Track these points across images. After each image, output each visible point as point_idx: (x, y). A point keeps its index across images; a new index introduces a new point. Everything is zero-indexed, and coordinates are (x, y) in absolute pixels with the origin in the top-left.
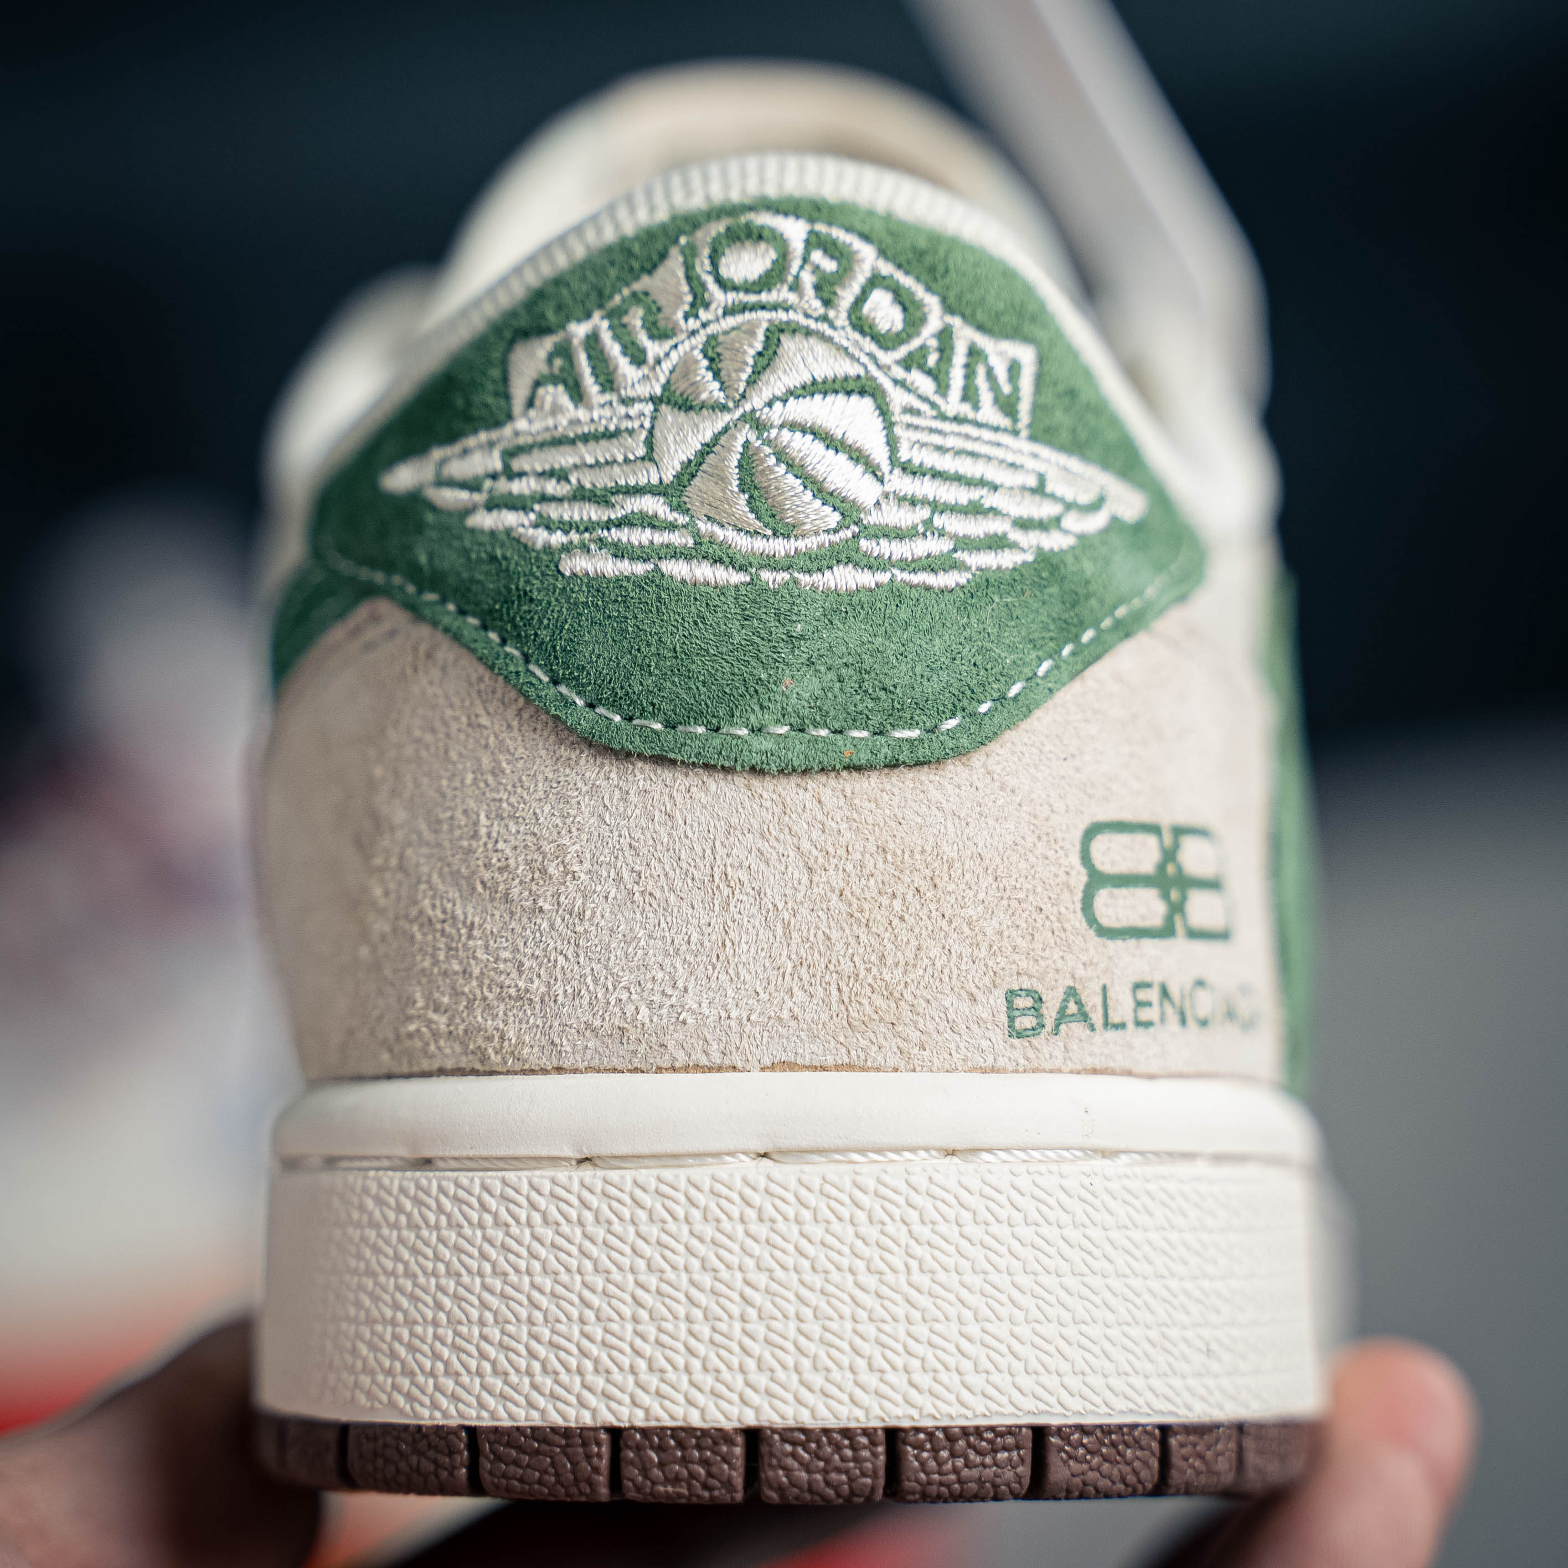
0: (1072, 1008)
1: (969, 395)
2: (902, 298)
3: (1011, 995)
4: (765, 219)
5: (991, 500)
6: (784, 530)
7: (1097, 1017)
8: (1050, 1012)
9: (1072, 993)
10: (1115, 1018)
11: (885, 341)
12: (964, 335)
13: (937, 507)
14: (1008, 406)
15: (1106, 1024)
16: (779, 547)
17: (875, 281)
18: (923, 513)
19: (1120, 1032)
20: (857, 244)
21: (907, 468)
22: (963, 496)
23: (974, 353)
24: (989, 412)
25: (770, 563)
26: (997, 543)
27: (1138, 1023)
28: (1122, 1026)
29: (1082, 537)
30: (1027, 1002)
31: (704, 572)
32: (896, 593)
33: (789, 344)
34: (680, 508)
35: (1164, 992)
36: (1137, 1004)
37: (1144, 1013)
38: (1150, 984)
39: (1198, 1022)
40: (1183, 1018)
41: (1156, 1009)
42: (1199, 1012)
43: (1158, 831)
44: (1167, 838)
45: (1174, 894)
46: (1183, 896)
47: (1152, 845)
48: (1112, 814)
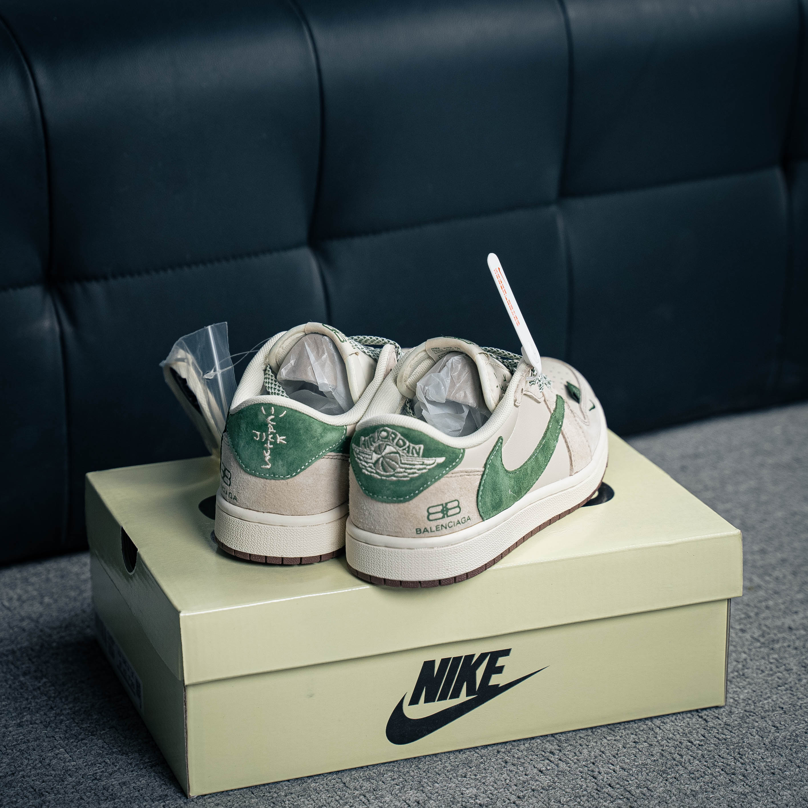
0: (425, 530)
1: (413, 453)
2: (403, 441)
3: (416, 529)
4: (387, 428)
5: (414, 467)
6: (386, 472)
7: (429, 530)
8: (422, 531)
9: (425, 528)
10: (433, 530)
11: (400, 447)
12: (412, 445)
13: (406, 469)
14: (418, 453)
15: (431, 531)
16: (385, 473)
17: (400, 439)
18: (404, 470)
19: (433, 533)
20: (397, 433)
21: (403, 464)
22: (410, 467)
23: (414, 448)
24: (416, 455)
25: (383, 476)
26: (413, 473)
27: (437, 530)
28: (434, 531)
29: (429, 469)
30: (419, 530)
31: (375, 475)
32: (399, 481)
33: (388, 447)
34: (375, 467)
35: (442, 525)
36: (437, 528)
37: (438, 529)
38: (439, 525)
39: (450, 527)
40: (446, 528)
41: (440, 528)
42: (450, 526)
43: (442, 505)
44: (444, 505)
45: (445, 512)
46: (447, 512)
47: (441, 507)
48: (432, 505)
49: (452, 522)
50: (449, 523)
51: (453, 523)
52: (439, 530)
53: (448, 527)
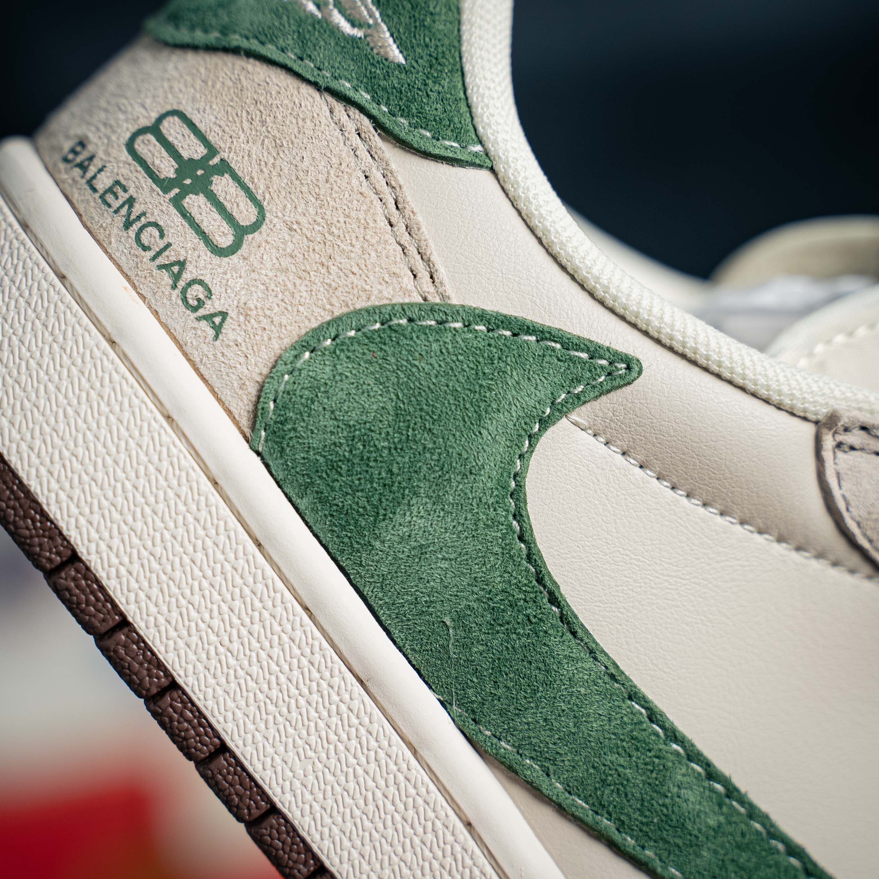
27: (102, 197)
28: (94, 190)
35: (131, 201)
36: (110, 190)
37: (110, 198)
38: (125, 191)
39: (138, 239)
40: (128, 225)
41: (116, 204)
42: (145, 238)
43: (212, 151)
44: (216, 160)
45: (188, 182)
46: (193, 190)
47: (200, 151)
48: (196, 119)
49: (162, 236)
50: (155, 225)
51: (162, 244)
52: (109, 206)
53: (132, 232)
